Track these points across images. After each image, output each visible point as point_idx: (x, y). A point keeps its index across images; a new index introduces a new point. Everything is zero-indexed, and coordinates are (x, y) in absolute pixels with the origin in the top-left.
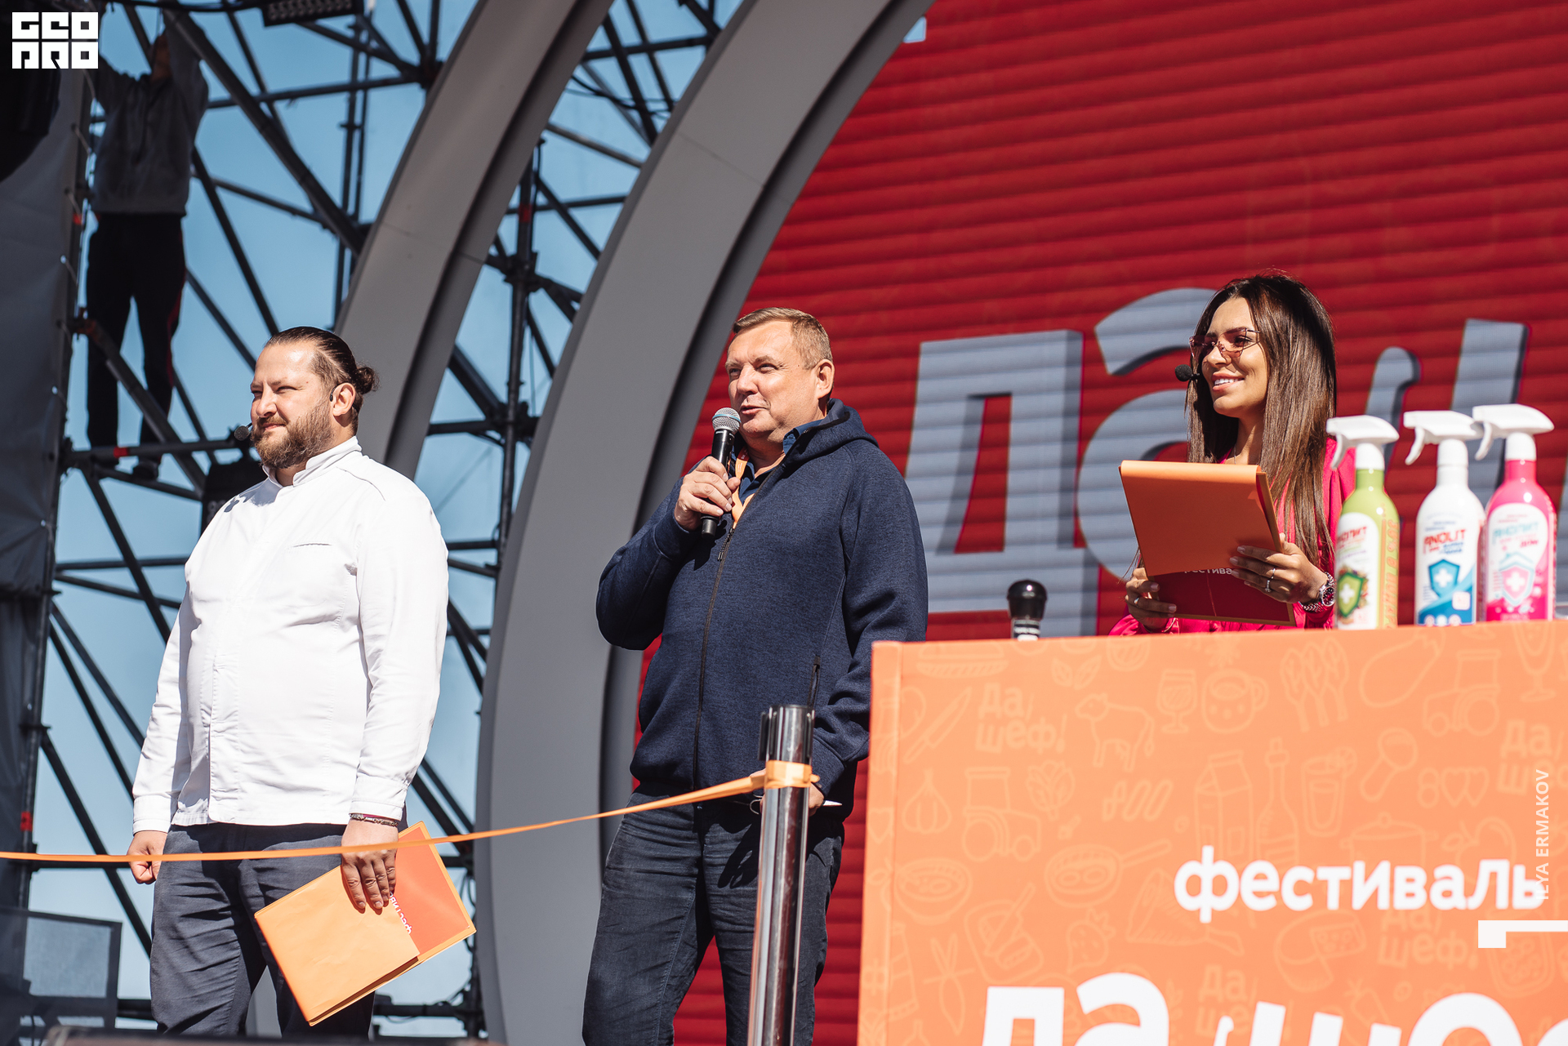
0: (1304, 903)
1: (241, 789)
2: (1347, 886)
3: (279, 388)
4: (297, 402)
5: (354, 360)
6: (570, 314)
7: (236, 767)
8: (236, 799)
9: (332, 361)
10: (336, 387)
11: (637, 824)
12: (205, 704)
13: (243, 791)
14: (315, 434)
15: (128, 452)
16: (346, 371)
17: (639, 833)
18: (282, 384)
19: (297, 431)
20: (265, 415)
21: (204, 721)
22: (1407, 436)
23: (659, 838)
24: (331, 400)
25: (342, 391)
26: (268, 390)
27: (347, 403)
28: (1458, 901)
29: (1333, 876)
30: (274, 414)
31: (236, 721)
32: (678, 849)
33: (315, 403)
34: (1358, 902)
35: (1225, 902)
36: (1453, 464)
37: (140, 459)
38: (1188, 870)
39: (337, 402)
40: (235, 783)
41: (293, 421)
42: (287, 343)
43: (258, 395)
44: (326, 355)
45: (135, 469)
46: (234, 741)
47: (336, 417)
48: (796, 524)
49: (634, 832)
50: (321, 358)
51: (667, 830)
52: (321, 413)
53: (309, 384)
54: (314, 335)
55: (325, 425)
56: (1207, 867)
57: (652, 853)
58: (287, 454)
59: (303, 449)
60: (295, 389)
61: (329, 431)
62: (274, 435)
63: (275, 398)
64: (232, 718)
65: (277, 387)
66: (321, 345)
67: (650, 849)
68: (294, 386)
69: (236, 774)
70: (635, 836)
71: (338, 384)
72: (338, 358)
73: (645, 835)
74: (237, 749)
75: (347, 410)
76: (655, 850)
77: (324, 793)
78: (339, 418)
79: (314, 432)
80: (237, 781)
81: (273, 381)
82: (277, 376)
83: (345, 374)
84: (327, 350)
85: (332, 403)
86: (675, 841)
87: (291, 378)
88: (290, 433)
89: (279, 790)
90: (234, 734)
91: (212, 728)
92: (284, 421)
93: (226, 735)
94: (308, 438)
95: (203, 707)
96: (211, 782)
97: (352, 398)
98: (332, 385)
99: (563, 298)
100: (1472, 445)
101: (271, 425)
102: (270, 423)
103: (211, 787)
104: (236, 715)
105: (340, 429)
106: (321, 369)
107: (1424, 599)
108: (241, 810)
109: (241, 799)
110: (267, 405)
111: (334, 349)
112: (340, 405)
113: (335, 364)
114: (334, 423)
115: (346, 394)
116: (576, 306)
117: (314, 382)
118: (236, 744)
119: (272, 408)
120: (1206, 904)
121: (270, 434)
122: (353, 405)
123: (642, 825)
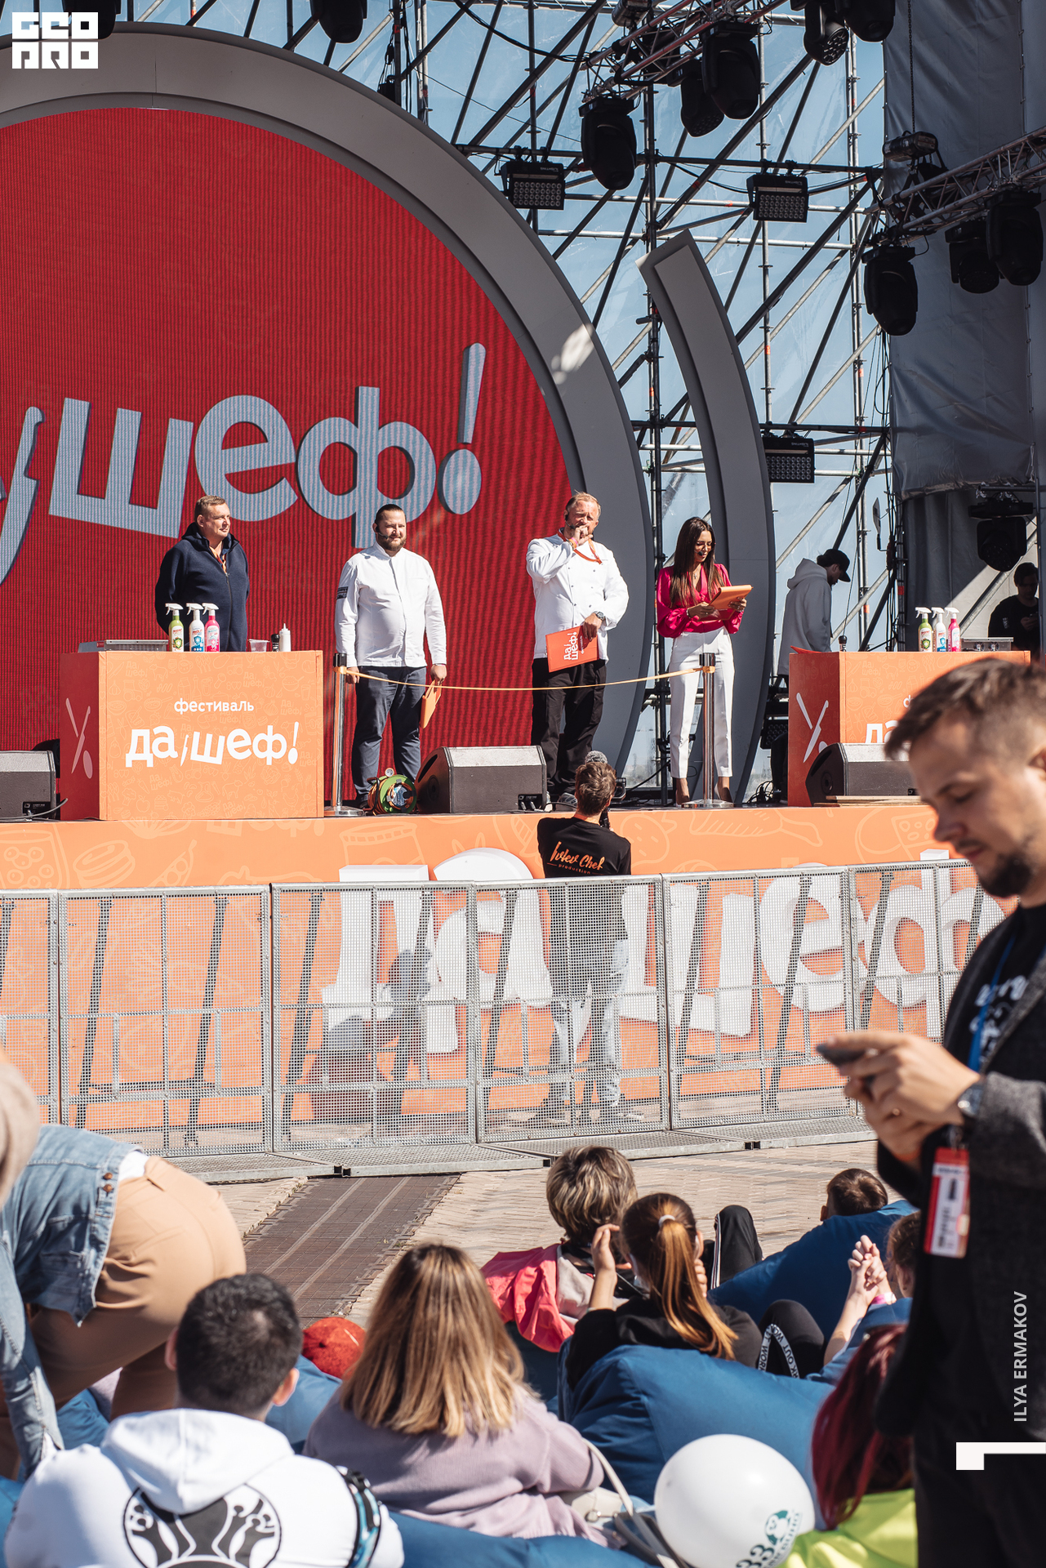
0: (203, 710)
2: (212, 706)
22: (188, 608)
28: (236, 709)
29: (209, 704)
34: (215, 709)
35: (186, 710)
36: (197, 615)
38: (177, 703)
56: (181, 703)
100: (202, 611)
107: (192, 645)
120: (181, 710)
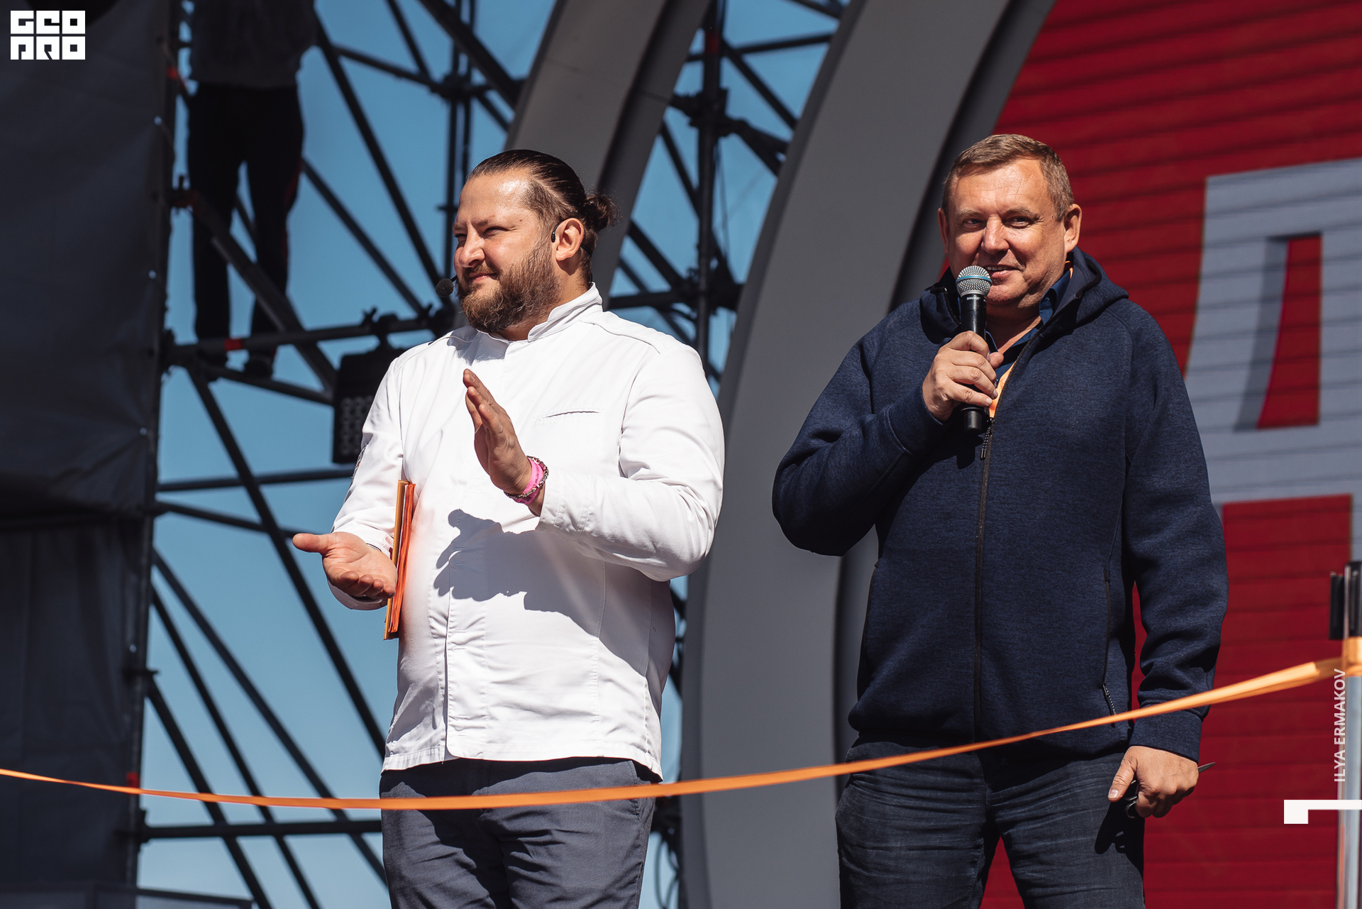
1: (490, 715)
3: (487, 230)
4: (510, 245)
5: (582, 188)
6: (774, 166)
7: (483, 687)
8: (484, 728)
9: (551, 191)
10: (558, 224)
11: (898, 791)
12: (434, 609)
13: (493, 718)
14: (536, 285)
15: (240, 344)
16: (571, 203)
17: (903, 801)
18: (491, 224)
19: (511, 280)
20: (470, 264)
21: (433, 631)
23: (931, 805)
24: (553, 240)
25: (567, 228)
26: (473, 233)
27: (573, 244)
30: (483, 261)
31: (483, 630)
32: (956, 816)
33: (533, 246)
37: (251, 353)
39: (561, 243)
40: (483, 708)
41: (505, 271)
42: (493, 172)
43: (462, 239)
44: (542, 184)
45: (248, 365)
46: (479, 655)
47: (560, 262)
48: (1080, 413)
49: (895, 801)
50: (537, 189)
51: (939, 794)
52: (541, 258)
53: (523, 222)
54: (529, 160)
55: (547, 272)
57: (923, 824)
58: (500, 312)
59: (520, 304)
60: (505, 229)
61: (552, 280)
62: (484, 288)
63: (481, 242)
64: (476, 626)
65: (484, 228)
66: (537, 172)
67: (921, 819)
68: (504, 225)
69: (483, 696)
70: (899, 806)
71: (561, 220)
72: (559, 188)
73: (912, 803)
74: (483, 666)
75: (573, 252)
76: (927, 820)
77: (593, 718)
78: (566, 264)
79: (533, 282)
80: (484, 705)
81: (478, 221)
82: (483, 214)
83: (569, 208)
84: (544, 178)
85: (554, 245)
86: (951, 806)
87: (501, 215)
88: (503, 285)
89: (537, 715)
90: (480, 647)
91: (449, 640)
92: (495, 272)
93: (468, 647)
94: (526, 291)
95: (432, 613)
96: (449, 707)
97: (580, 238)
98: (552, 221)
99: (764, 146)
101: (481, 275)
102: (478, 272)
103: (448, 715)
104: (483, 623)
105: (567, 280)
106: (537, 201)
108: (490, 742)
109: (491, 728)
110: (472, 252)
111: (554, 176)
112: (565, 246)
113: (556, 195)
114: (558, 271)
115: (572, 232)
116: (782, 157)
117: (530, 219)
118: (482, 659)
119: (479, 255)
121: (479, 286)
122: (582, 245)
123: (904, 791)
